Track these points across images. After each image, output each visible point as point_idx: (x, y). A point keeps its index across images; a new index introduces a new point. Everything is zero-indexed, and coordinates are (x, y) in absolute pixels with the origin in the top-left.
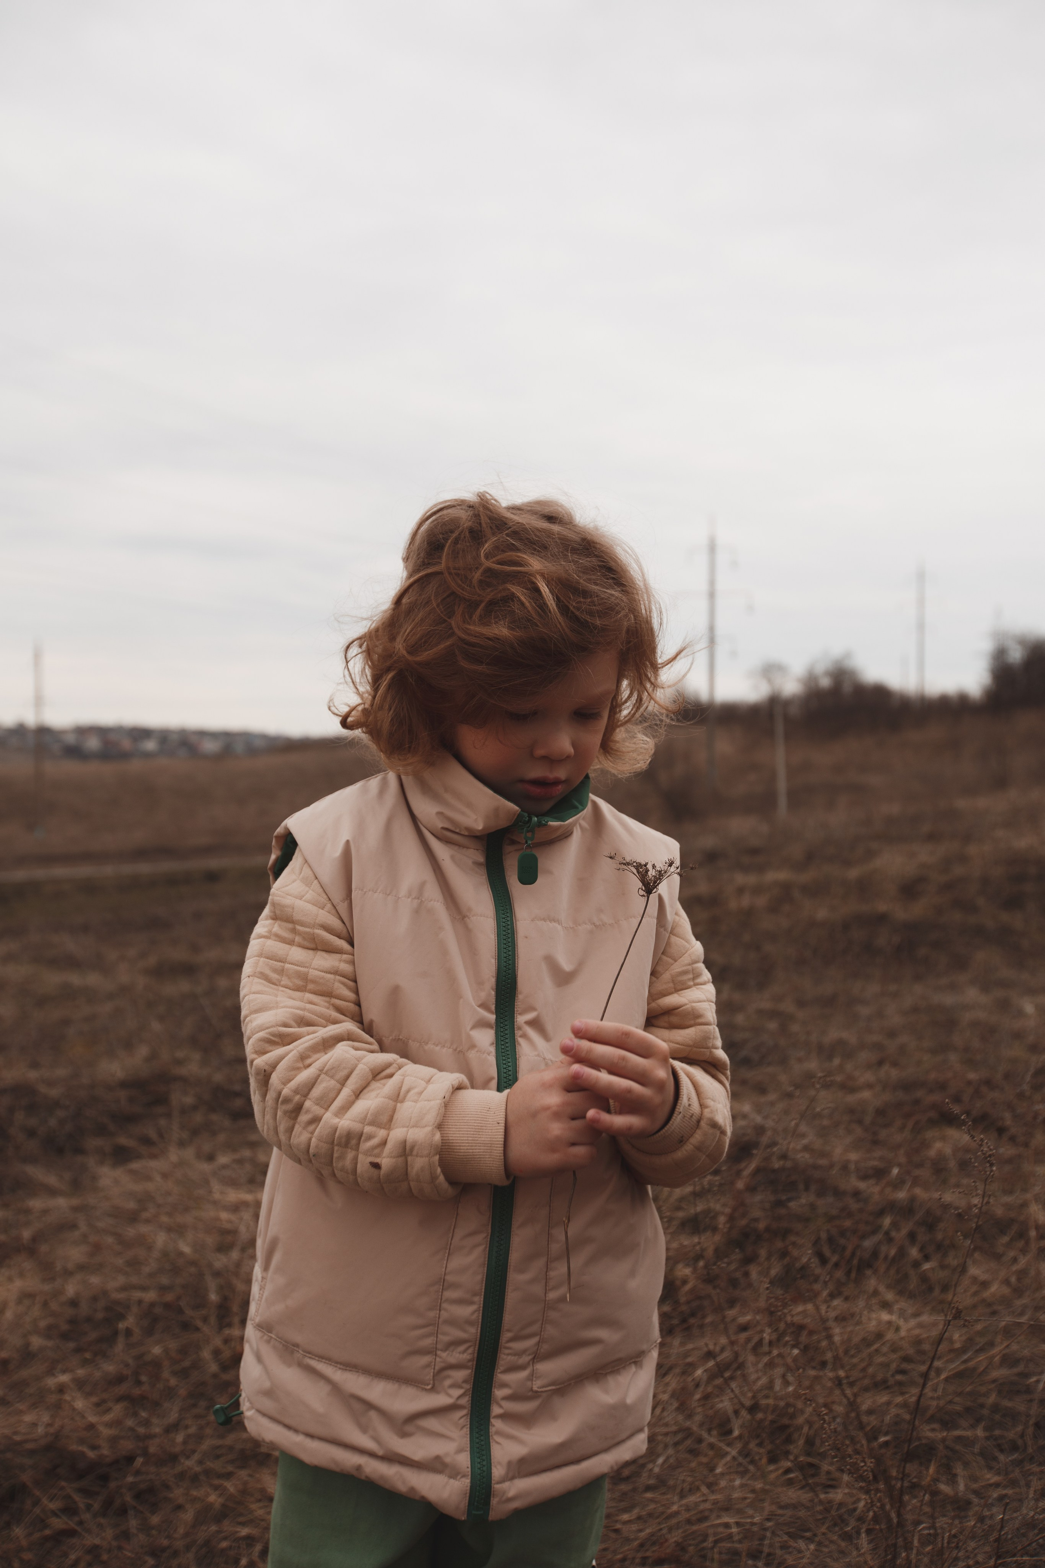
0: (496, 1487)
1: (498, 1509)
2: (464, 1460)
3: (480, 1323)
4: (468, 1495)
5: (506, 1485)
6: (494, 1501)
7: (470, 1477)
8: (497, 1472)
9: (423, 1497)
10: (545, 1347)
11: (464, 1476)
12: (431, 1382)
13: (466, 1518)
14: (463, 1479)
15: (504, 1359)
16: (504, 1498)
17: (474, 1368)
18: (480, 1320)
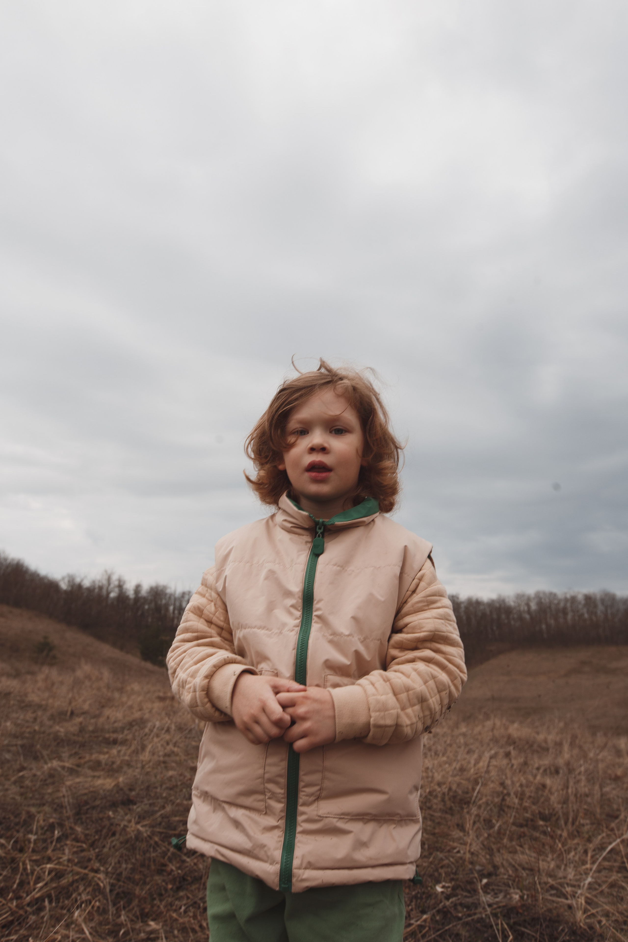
0: (295, 871)
1: (297, 886)
2: (278, 854)
3: (286, 776)
4: (279, 874)
5: (301, 871)
6: (294, 880)
7: (280, 863)
8: (296, 862)
9: (257, 876)
10: (324, 794)
11: (277, 863)
12: (265, 810)
13: (279, 889)
14: (277, 865)
15: (302, 798)
16: (300, 879)
17: (286, 802)
18: (286, 774)
